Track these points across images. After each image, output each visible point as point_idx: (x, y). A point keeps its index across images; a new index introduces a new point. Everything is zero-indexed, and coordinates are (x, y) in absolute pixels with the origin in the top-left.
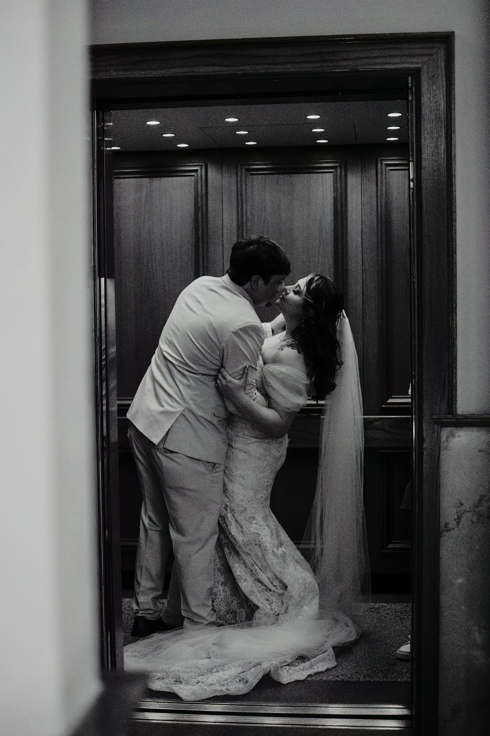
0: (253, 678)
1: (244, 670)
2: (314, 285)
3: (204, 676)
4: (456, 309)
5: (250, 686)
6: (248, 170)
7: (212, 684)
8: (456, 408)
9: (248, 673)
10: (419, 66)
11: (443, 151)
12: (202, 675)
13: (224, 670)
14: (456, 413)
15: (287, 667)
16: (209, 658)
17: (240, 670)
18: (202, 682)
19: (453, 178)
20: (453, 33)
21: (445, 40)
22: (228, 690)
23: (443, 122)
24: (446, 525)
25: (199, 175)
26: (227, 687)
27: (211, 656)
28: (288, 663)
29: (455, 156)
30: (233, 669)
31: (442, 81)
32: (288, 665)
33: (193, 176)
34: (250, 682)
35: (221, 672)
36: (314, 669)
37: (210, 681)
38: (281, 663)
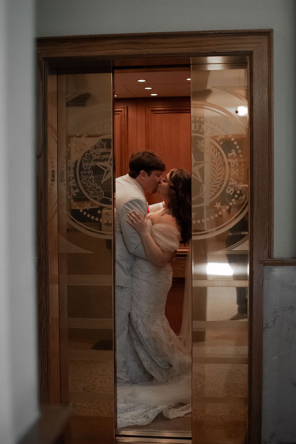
0: (152, 415)
1: (146, 410)
2: (173, 175)
3: (122, 414)
4: (273, 195)
5: (150, 420)
6: (152, 111)
7: (127, 419)
8: (273, 254)
9: (149, 412)
10: (252, 49)
11: (266, 101)
12: (121, 413)
13: (135, 411)
14: (273, 257)
15: (173, 409)
16: (126, 403)
17: (144, 410)
18: (121, 418)
19: (272, 116)
20: (272, 30)
21: (268, 34)
22: (136, 422)
23: (266, 83)
24: (267, 324)
25: (123, 114)
26: (136, 420)
27: (127, 401)
28: (173, 407)
29: (273, 103)
30: (140, 410)
31: (265, 58)
32: (173, 408)
33: (119, 114)
34: (150, 417)
35: (133, 412)
36: (189, 410)
37: (126, 417)
38: (169, 406)
